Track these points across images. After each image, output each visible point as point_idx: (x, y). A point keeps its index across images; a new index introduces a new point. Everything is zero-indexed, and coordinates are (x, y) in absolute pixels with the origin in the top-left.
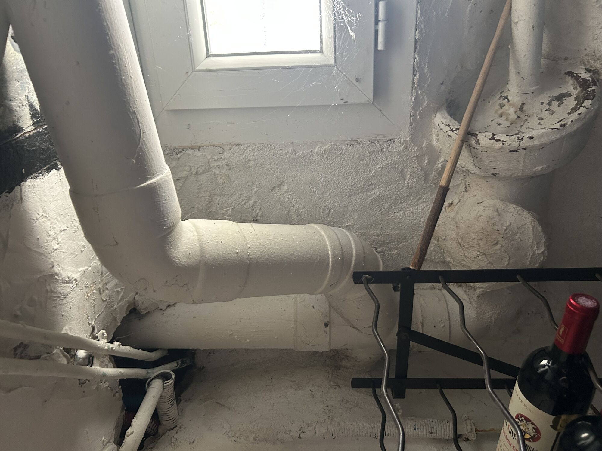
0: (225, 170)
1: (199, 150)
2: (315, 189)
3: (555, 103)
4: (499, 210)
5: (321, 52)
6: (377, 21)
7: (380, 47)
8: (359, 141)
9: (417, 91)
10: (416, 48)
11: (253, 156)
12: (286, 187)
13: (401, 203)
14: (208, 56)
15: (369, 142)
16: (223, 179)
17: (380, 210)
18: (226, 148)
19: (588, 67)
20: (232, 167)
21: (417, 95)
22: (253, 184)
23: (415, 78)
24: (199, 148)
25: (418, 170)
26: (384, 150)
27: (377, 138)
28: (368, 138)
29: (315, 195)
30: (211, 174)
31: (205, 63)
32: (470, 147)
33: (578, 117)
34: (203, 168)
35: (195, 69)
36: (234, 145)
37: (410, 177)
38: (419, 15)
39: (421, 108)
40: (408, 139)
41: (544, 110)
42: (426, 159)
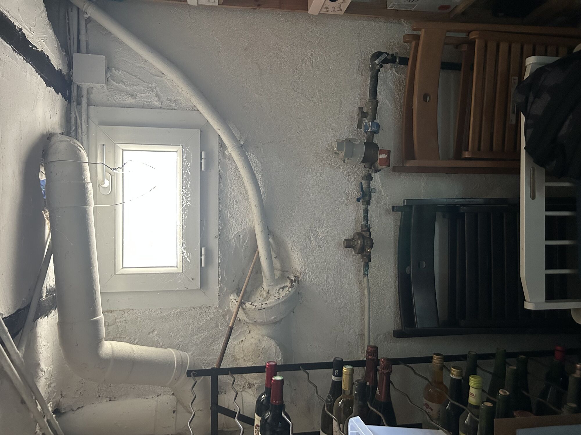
0: (124, 323)
1: (111, 313)
2: (171, 333)
3: (281, 290)
4: (260, 340)
5: (177, 267)
6: (201, 255)
7: (203, 266)
8: (194, 307)
9: (221, 284)
10: (219, 266)
11: (140, 315)
12: (156, 332)
13: (217, 340)
14: (123, 268)
15: (199, 308)
16: (122, 329)
17: (206, 345)
18: (126, 312)
19: (294, 275)
20: (128, 322)
21: (221, 286)
22: (138, 331)
23: (220, 278)
24: (111, 312)
25: (224, 322)
26: (207, 312)
27: (203, 306)
28: (199, 306)
29: (172, 336)
30: (116, 326)
31: (120, 271)
32: (243, 309)
33: (285, 295)
34: (112, 322)
35: (116, 273)
36: (130, 310)
37: (220, 326)
38: (220, 253)
39: (223, 292)
40: (218, 306)
41: (276, 293)
42: (228, 316)
